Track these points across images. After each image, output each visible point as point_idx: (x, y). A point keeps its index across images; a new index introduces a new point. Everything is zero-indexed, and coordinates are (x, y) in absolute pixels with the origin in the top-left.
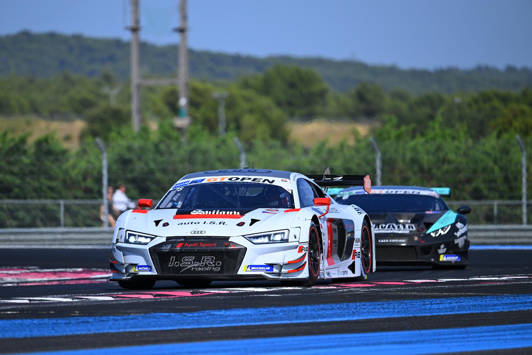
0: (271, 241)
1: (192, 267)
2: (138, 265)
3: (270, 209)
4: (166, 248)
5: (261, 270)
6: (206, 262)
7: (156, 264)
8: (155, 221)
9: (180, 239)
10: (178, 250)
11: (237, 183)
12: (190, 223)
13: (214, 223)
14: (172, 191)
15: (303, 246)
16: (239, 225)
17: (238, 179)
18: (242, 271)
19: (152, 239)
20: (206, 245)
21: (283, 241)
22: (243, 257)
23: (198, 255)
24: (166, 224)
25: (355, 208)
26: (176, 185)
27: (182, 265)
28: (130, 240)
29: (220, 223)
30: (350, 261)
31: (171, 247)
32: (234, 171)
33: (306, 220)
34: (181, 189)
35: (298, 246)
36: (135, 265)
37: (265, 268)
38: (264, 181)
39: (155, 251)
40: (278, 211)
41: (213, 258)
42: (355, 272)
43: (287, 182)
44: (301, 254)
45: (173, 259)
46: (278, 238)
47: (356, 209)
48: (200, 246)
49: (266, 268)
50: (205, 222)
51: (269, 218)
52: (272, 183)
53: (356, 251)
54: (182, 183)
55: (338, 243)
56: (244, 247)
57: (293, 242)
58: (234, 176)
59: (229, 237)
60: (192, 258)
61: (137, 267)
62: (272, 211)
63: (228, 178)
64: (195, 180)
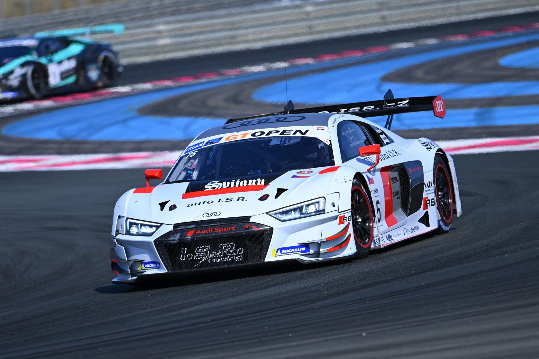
0: (303, 214)
1: (208, 259)
2: (144, 261)
3: (302, 170)
4: (174, 238)
5: (294, 252)
6: (225, 250)
7: (164, 259)
8: (160, 204)
9: (190, 225)
10: (189, 240)
11: (262, 139)
12: (202, 203)
13: (231, 200)
14: (184, 157)
15: (344, 216)
16: (262, 199)
17: (263, 133)
18: (271, 257)
19: (157, 227)
20: (223, 229)
21: (318, 212)
22: (269, 239)
23: (214, 243)
24: (172, 207)
25: (422, 144)
26: (189, 147)
27: (196, 258)
28: (131, 230)
30: (421, 213)
31: (181, 236)
32: (260, 122)
33: (345, 182)
34: (194, 153)
35: (337, 216)
36: (141, 262)
37: (300, 249)
38: (295, 133)
39: (162, 243)
40: (312, 172)
41: (232, 246)
42: (430, 225)
43: (324, 130)
44: (343, 226)
45: (184, 251)
46: (312, 209)
47: (425, 145)
48: (216, 231)
49: (301, 249)
50: (220, 200)
51: (299, 185)
52: (305, 135)
53: (428, 199)
54: (196, 145)
55: (402, 194)
56: (269, 227)
57: (331, 211)
58: (258, 131)
59: (250, 216)
60: (207, 247)
61: (143, 264)
62: (303, 174)
63: (250, 133)
64: (211, 140)
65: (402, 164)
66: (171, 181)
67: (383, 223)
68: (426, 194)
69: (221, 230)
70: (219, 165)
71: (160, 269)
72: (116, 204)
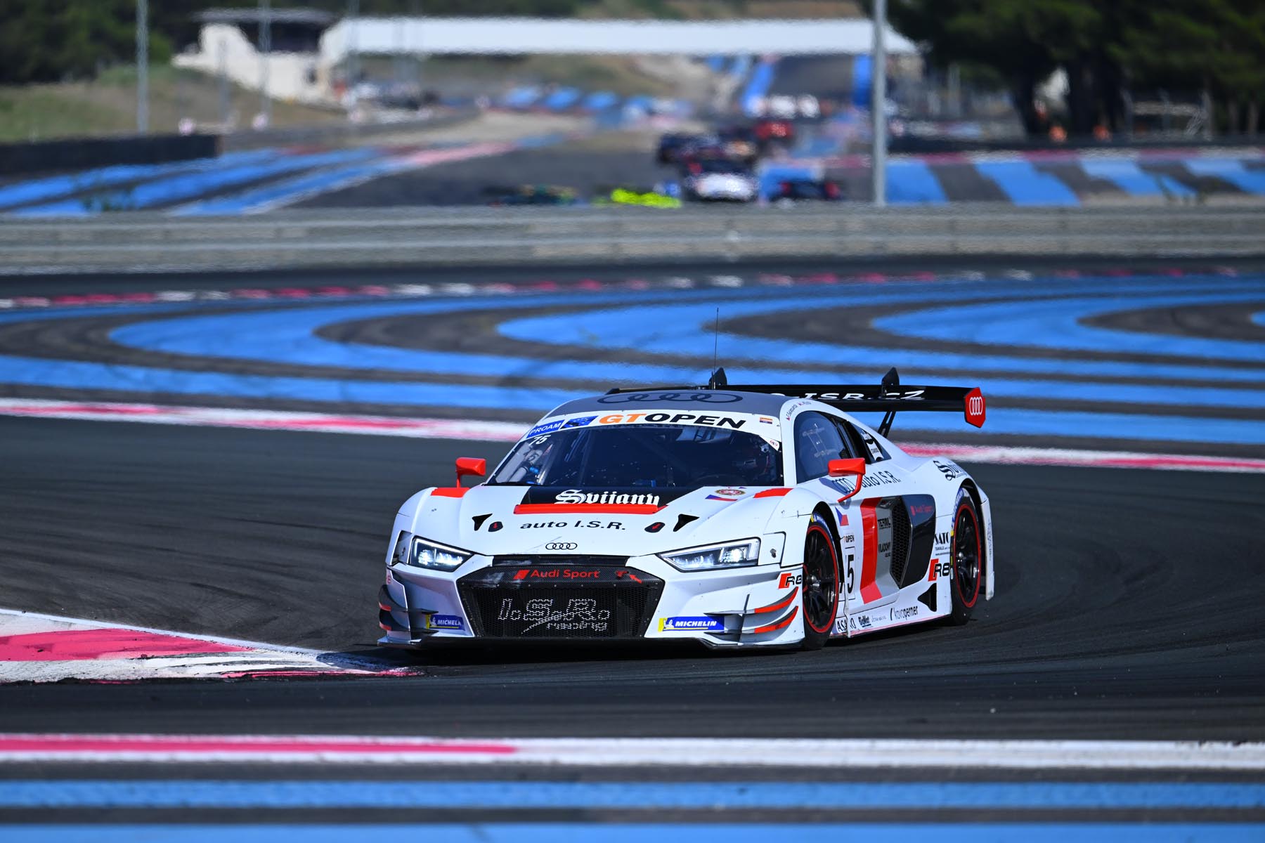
0: (719, 563)
1: (547, 623)
2: (437, 614)
3: (727, 488)
4: (491, 580)
5: (697, 627)
6: (578, 611)
7: (471, 614)
8: (474, 518)
9: (523, 560)
10: (518, 585)
11: (664, 428)
12: (547, 525)
13: (597, 526)
14: (526, 443)
15: (790, 574)
16: (649, 529)
17: (665, 417)
18: (656, 630)
19: (466, 558)
20: (578, 574)
21: (746, 563)
22: (656, 599)
23: (561, 595)
24: (495, 526)
25: (939, 467)
26: (536, 427)
27: (526, 618)
28: (420, 558)
30: (923, 585)
31: (504, 577)
32: (662, 398)
33: (798, 516)
34: (544, 439)
35: (779, 573)
37: (706, 623)
38: (721, 423)
39: (470, 586)
40: (743, 493)
41: (591, 604)
42: (938, 607)
43: (771, 423)
44: (785, 592)
45: (507, 603)
46: (736, 556)
47: (943, 469)
48: (566, 575)
49: (709, 622)
50: (579, 522)
51: (719, 511)
52: (738, 428)
53: (939, 563)
54: (549, 425)
55: (894, 549)
56: (658, 579)
57: (767, 564)
58: (657, 412)
59: (628, 557)
60: (547, 602)
61: (435, 618)
62: (728, 495)
63: (645, 414)
64: (576, 419)
65: (900, 497)
66: (498, 482)
67: (857, 594)
68: (937, 555)
69: (575, 575)
70: (585, 464)
71: (461, 631)
72: (400, 511)
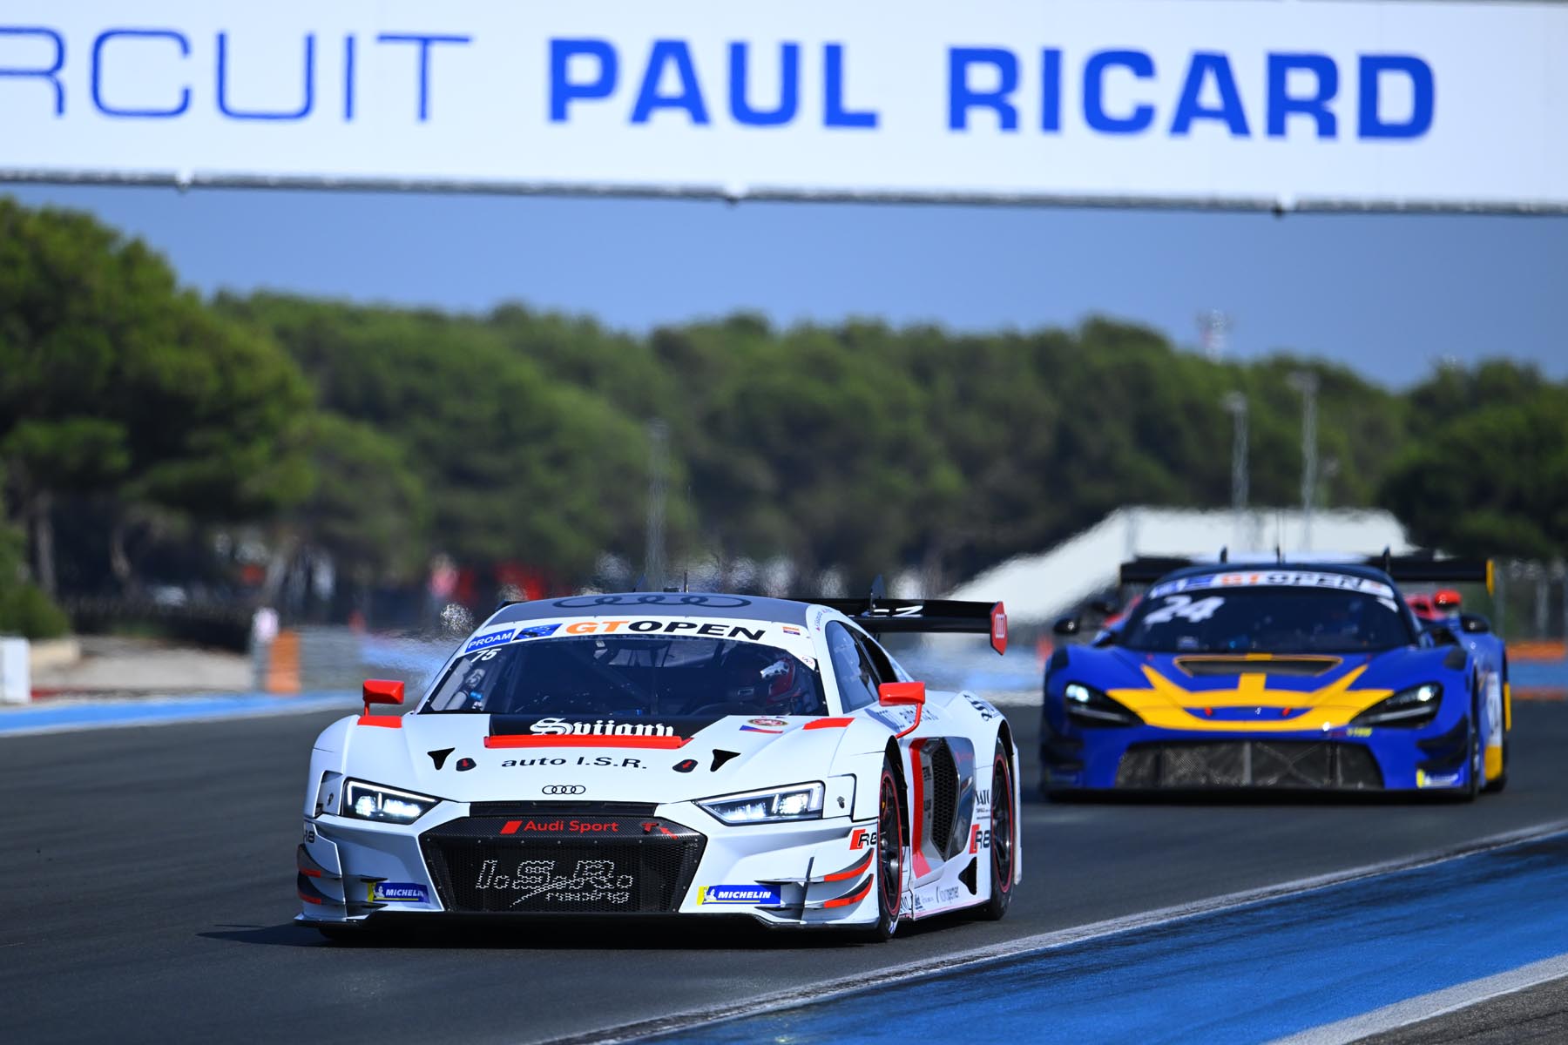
0: (773, 814)
1: (546, 892)
5: (746, 899)
6: (589, 876)
7: (440, 880)
11: (657, 639)
12: (537, 763)
13: (608, 763)
14: (465, 659)
15: (864, 831)
16: (681, 769)
17: (656, 625)
18: (694, 903)
19: (426, 807)
20: (589, 826)
21: (806, 815)
22: (695, 861)
23: (566, 855)
24: (465, 764)
25: (972, 703)
26: (476, 639)
27: (516, 886)
28: (357, 807)
29: (626, 762)
30: (962, 861)
32: (643, 601)
34: (493, 653)
35: (850, 829)
36: (377, 882)
37: (758, 894)
38: (734, 633)
39: (439, 843)
40: (784, 723)
41: (607, 867)
42: (977, 890)
43: (798, 634)
44: (859, 854)
45: (489, 866)
46: (793, 806)
47: (977, 706)
48: (574, 828)
49: (761, 893)
50: (581, 759)
51: (764, 748)
52: (756, 640)
53: (980, 829)
54: (494, 635)
55: (935, 808)
56: (698, 834)
57: (835, 817)
58: (645, 618)
59: (656, 805)
60: (546, 864)
61: (381, 887)
62: (766, 725)
63: (627, 622)
64: (532, 628)
65: (943, 739)
66: (435, 709)
68: (978, 818)
69: (586, 828)
70: (512, 693)
71: (424, 904)
72: (317, 745)
